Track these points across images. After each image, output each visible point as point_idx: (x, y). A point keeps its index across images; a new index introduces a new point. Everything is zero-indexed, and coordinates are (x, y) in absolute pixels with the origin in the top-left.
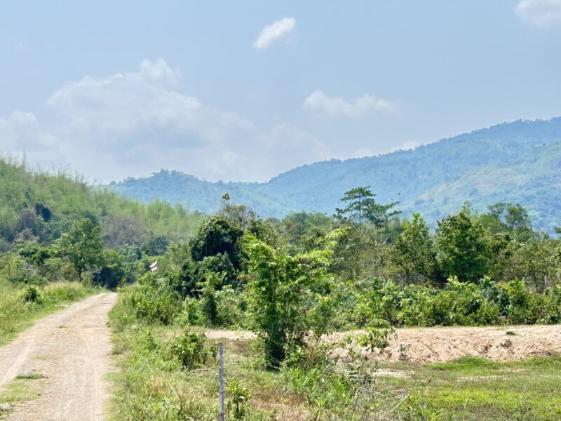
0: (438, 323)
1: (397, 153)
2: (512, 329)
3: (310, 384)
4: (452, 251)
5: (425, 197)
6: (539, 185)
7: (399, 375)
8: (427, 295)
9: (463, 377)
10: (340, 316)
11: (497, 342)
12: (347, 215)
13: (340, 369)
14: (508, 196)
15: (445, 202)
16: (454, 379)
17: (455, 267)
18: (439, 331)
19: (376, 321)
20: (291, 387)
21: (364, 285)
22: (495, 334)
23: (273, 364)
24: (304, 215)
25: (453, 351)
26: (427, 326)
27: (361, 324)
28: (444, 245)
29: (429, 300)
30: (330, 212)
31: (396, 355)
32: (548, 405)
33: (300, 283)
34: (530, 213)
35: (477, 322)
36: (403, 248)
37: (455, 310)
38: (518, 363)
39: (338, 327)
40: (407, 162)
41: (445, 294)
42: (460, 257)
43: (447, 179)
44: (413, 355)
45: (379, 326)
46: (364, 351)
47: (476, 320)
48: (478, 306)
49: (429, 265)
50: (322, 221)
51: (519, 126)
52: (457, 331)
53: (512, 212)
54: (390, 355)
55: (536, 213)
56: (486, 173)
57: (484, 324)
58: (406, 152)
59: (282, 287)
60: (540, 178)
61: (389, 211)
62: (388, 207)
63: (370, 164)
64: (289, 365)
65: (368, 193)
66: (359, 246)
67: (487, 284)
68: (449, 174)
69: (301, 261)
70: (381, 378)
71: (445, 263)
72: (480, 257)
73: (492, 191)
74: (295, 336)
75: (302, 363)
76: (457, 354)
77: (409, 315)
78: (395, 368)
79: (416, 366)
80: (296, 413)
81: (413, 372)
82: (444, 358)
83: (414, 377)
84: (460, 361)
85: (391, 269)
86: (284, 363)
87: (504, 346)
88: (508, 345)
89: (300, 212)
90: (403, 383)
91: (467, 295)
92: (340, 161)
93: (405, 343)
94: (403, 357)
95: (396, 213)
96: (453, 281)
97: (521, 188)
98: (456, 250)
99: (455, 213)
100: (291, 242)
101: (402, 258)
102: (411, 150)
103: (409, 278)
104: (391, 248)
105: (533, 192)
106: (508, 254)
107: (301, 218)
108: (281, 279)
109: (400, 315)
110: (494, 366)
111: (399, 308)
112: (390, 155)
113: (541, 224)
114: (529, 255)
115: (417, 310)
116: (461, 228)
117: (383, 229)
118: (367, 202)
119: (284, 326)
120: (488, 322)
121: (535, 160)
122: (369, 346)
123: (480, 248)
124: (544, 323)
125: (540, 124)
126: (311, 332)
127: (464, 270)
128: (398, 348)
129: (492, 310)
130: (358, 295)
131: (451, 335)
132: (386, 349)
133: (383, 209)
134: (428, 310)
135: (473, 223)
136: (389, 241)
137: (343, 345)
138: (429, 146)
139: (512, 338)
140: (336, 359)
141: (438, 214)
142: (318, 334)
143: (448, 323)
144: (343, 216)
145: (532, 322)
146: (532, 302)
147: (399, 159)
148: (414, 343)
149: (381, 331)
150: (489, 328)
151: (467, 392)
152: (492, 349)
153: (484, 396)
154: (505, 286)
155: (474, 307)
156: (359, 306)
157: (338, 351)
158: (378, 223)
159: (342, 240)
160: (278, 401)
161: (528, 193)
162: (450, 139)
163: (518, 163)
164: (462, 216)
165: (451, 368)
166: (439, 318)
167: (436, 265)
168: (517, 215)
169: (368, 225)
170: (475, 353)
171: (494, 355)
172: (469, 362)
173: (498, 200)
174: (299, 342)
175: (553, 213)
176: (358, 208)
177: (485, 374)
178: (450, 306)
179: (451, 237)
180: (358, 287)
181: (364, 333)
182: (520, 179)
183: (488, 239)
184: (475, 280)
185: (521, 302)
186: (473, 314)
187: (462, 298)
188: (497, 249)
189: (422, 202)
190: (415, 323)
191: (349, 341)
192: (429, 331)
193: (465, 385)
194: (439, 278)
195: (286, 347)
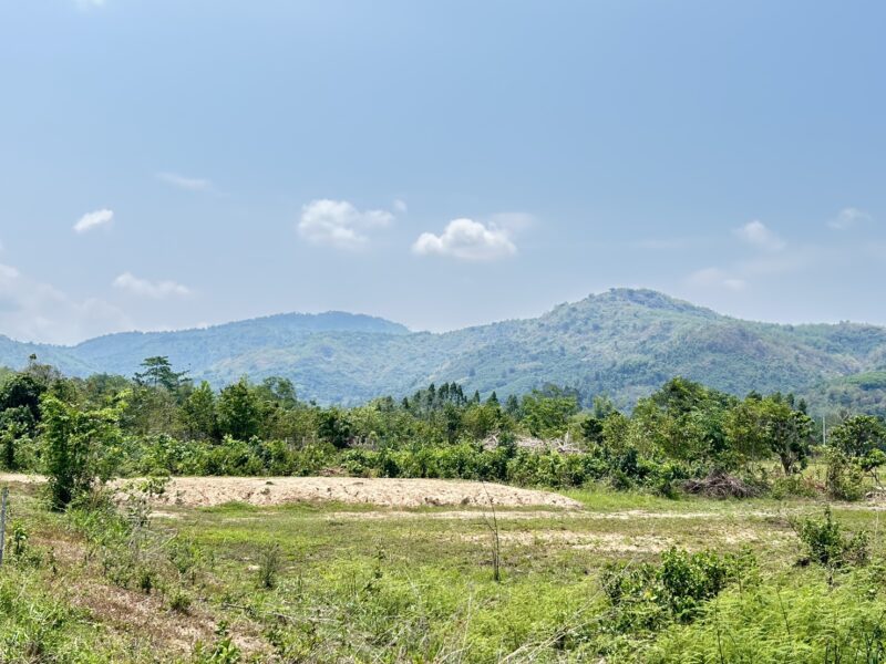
0: (212, 473)
1: (191, 330)
2: (271, 479)
3: (91, 524)
4: (230, 414)
5: (213, 368)
6: (304, 365)
7: (173, 516)
8: (205, 449)
9: (227, 519)
10: (127, 465)
11: (258, 491)
12: (145, 379)
13: (121, 511)
14: (280, 372)
15: (229, 373)
16: (220, 520)
17: (232, 427)
18: (212, 480)
19: (159, 470)
20: (73, 526)
21: (151, 440)
22: (257, 483)
23: (59, 506)
24: (105, 377)
25: (222, 496)
26: (203, 475)
27: (145, 473)
28: (224, 410)
29: (206, 453)
30: (129, 376)
31: (173, 499)
32: (293, 542)
33: (90, 436)
34: (297, 387)
35: (245, 473)
36: (189, 410)
37: (227, 463)
38: (273, 508)
39: (123, 475)
40: (200, 338)
41: (220, 449)
42: (237, 419)
43: (232, 355)
44: (187, 500)
45: (161, 475)
46: (144, 496)
47: (243, 471)
48: (246, 460)
49: (209, 425)
50: (122, 382)
51: (293, 317)
52: (227, 480)
53: (282, 385)
54: (167, 499)
55: (302, 387)
56: (265, 352)
57: (250, 475)
58: (199, 330)
59: (72, 439)
60: (305, 359)
61: (181, 378)
62: (180, 374)
63: (167, 338)
64: (74, 507)
65: (165, 362)
66: (152, 405)
67: (255, 443)
68: (234, 351)
69: (92, 417)
70: (156, 518)
71: (223, 423)
72: (253, 419)
73: (267, 367)
74: (82, 482)
75: (86, 505)
76: (225, 499)
77: (188, 466)
78: (170, 510)
79: (189, 509)
80: (74, 549)
81: (185, 514)
82: (213, 503)
83: (186, 518)
84: (226, 505)
85: (176, 427)
86: (69, 505)
87: (264, 493)
88: (266, 492)
89: (102, 373)
90: (176, 523)
91: (238, 451)
92: (141, 334)
93: (181, 490)
94: (179, 502)
95: (186, 379)
96: (229, 438)
97: (291, 366)
98: (234, 413)
99: (235, 383)
100: (91, 399)
101: (188, 417)
102: (203, 330)
103: (192, 434)
104: (180, 409)
105: (300, 370)
106: (275, 418)
107: (103, 378)
108: (73, 432)
109: (180, 465)
110: (254, 510)
111: (180, 460)
112: (186, 331)
113: (305, 396)
114: (293, 419)
115: (195, 462)
116: (239, 394)
117: (175, 393)
118: (163, 370)
119: (73, 473)
120: (253, 473)
121: (304, 345)
122: (148, 492)
123: (253, 412)
124: (297, 475)
125: (309, 317)
126: (97, 479)
127: (239, 429)
128: (175, 493)
129: (257, 463)
130: (145, 448)
131: (221, 483)
132: (164, 494)
133: (177, 376)
134: (204, 462)
135: (250, 391)
136: (179, 403)
137: (125, 491)
138: (219, 327)
139: (270, 487)
140: (118, 502)
141: (223, 382)
142: (104, 481)
143: (221, 474)
144: (141, 380)
145: (288, 474)
146: (290, 458)
147: (193, 335)
148: (189, 489)
149: (159, 479)
150: (254, 478)
151: (228, 531)
152: (253, 496)
153: (242, 534)
154: (270, 445)
155: (243, 461)
156: (145, 457)
157: (120, 495)
158: (170, 386)
159: (136, 400)
160: (59, 538)
161: (296, 371)
162: (238, 323)
163: (292, 345)
164: (240, 386)
165: (218, 511)
166: (213, 469)
167: (217, 425)
168: (285, 387)
169: (163, 389)
170: (239, 499)
171: (254, 500)
172: (234, 506)
173: (272, 374)
174: (86, 487)
175: (314, 388)
176: (155, 374)
177: (245, 516)
178: (224, 459)
179: (230, 402)
180: (146, 441)
181: (146, 480)
182: (291, 359)
183: (259, 405)
184: (246, 439)
185: (281, 457)
186: (241, 467)
187: (233, 453)
188: (267, 414)
189: (210, 372)
190: (192, 473)
191: (131, 487)
192: (203, 479)
193: (228, 525)
194: (217, 436)
195: (73, 491)
